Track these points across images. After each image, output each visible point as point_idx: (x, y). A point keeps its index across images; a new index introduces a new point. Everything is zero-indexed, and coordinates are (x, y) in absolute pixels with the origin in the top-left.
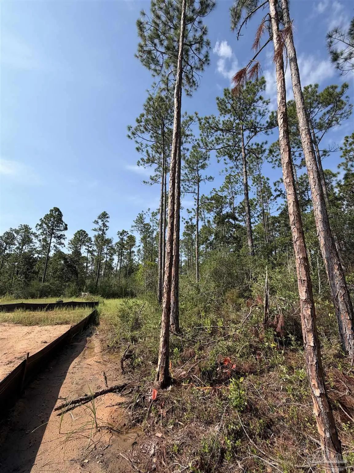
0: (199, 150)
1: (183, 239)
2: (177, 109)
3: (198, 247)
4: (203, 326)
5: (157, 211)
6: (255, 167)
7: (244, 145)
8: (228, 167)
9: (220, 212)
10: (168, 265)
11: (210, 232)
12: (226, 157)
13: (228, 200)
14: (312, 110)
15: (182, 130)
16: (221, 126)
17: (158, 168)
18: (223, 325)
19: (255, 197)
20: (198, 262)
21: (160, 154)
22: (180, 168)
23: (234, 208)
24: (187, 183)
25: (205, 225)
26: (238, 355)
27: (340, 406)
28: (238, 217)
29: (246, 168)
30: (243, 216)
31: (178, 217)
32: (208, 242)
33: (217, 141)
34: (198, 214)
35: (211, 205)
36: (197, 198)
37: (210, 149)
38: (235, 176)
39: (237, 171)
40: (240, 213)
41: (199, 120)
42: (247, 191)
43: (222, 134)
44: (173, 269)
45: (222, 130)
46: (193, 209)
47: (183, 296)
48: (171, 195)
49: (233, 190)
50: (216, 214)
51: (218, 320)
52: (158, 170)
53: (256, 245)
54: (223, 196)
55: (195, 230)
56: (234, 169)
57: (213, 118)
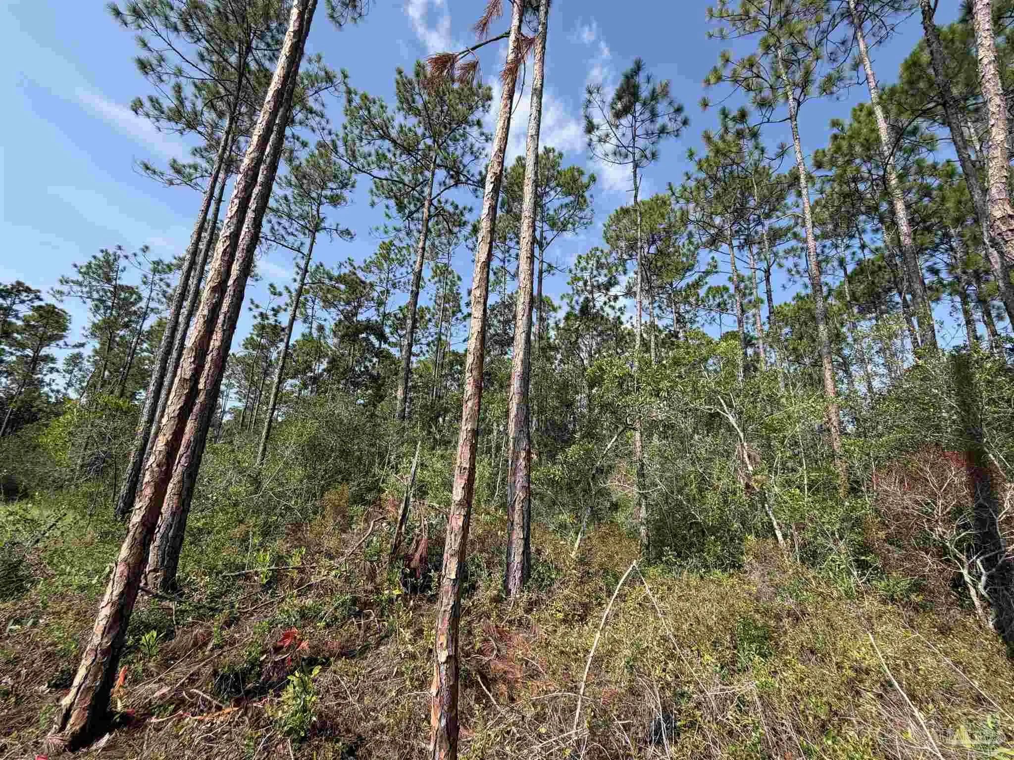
0: (333, 157)
1: (242, 354)
2: (294, 37)
3: (281, 381)
4: (250, 567)
5: (174, 262)
6: (443, 247)
7: (430, 194)
8: (391, 223)
9: (353, 315)
10: (177, 412)
11: (319, 353)
12: (392, 203)
13: (375, 294)
14: (547, 190)
15: (298, 90)
16: (394, 133)
17: (206, 150)
18: (303, 564)
19: (431, 305)
20: (271, 417)
21: (221, 115)
22: (273, 179)
23: (385, 315)
24: (285, 222)
25: (311, 333)
26: (322, 624)
27: (479, 680)
28: (389, 335)
29: (425, 241)
30: (401, 337)
31: (239, 296)
32: (309, 374)
33: (379, 160)
34: (297, 304)
35: (336, 293)
36: (303, 266)
37: (359, 169)
38: (400, 249)
39: (407, 241)
40: (395, 329)
41: (349, 92)
42: (418, 287)
43: (392, 149)
44: (190, 426)
45: (394, 141)
46: (287, 288)
47: (208, 499)
48: (228, 234)
49: (391, 275)
50: (342, 317)
51: (294, 551)
52: (205, 154)
53: (411, 399)
54: (368, 281)
55: (282, 340)
56: (403, 235)
57: (382, 107)
